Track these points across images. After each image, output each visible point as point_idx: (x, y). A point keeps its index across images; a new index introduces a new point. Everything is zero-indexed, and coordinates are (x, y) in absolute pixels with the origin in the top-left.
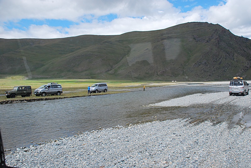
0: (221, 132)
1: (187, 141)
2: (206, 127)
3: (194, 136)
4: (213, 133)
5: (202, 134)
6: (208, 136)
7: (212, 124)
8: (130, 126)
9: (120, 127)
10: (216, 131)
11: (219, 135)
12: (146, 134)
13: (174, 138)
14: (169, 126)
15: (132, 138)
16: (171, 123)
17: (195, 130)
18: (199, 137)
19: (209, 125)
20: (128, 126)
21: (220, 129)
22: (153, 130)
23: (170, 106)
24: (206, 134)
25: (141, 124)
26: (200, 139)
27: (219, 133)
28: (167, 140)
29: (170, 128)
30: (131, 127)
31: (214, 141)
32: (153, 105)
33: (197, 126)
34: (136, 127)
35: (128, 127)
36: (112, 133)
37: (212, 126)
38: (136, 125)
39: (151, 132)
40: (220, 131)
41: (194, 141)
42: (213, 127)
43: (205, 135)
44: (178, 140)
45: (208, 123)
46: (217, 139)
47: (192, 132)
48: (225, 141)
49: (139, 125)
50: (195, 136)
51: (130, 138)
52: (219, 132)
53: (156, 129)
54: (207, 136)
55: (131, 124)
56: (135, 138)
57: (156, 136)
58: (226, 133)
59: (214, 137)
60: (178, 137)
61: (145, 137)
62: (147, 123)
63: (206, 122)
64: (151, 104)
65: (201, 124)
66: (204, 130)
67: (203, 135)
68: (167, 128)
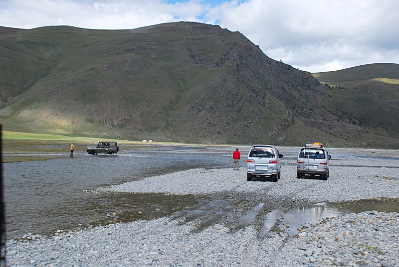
0: (246, 246)
1: (182, 264)
2: (217, 235)
3: (194, 254)
4: (231, 248)
5: (211, 248)
6: (223, 254)
7: (227, 229)
8: (57, 234)
9: (34, 237)
10: (236, 244)
11: (243, 252)
12: (96, 252)
13: (155, 258)
14: (144, 234)
15: (65, 260)
16: (147, 228)
17: (196, 242)
18: (206, 255)
19: (222, 231)
20: (54, 235)
21: (242, 241)
22: (111, 242)
23: (143, 191)
24: (218, 249)
25: (83, 229)
26: (207, 259)
27: (242, 248)
28: (141, 262)
29: (146, 237)
30: (61, 238)
31: (234, 263)
32: (106, 189)
33: (201, 235)
34: (72, 236)
35: (54, 237)
36: (14, 252)
37: (228, 233)
38: (70, 232)
39: (107, 247)
40: (244, 244)
41: (196, 263)
42: (229, 236)
43: (216, 251)
44: (165, 261)
45: (222, 229)
46: (239, 259)
47: (192, 246)
48: (253, 263)
49: (78, 233)
50: (197, 253)
51: (59, 261)
52: (241, 245)
53: (116, 241)
54: (220, 254)
55: (59, 231)
56: (73, 260)
57: (118, 255)
58: (255, 247)
59: (232, 256)
60: (164, 257)
61: (94, 257)
62: (96, 228)
63: (217, 226)
64: (102, 188)
65: (207, 230)
66: (213, 241)
67: (213, 252)
68: (140, 238)
